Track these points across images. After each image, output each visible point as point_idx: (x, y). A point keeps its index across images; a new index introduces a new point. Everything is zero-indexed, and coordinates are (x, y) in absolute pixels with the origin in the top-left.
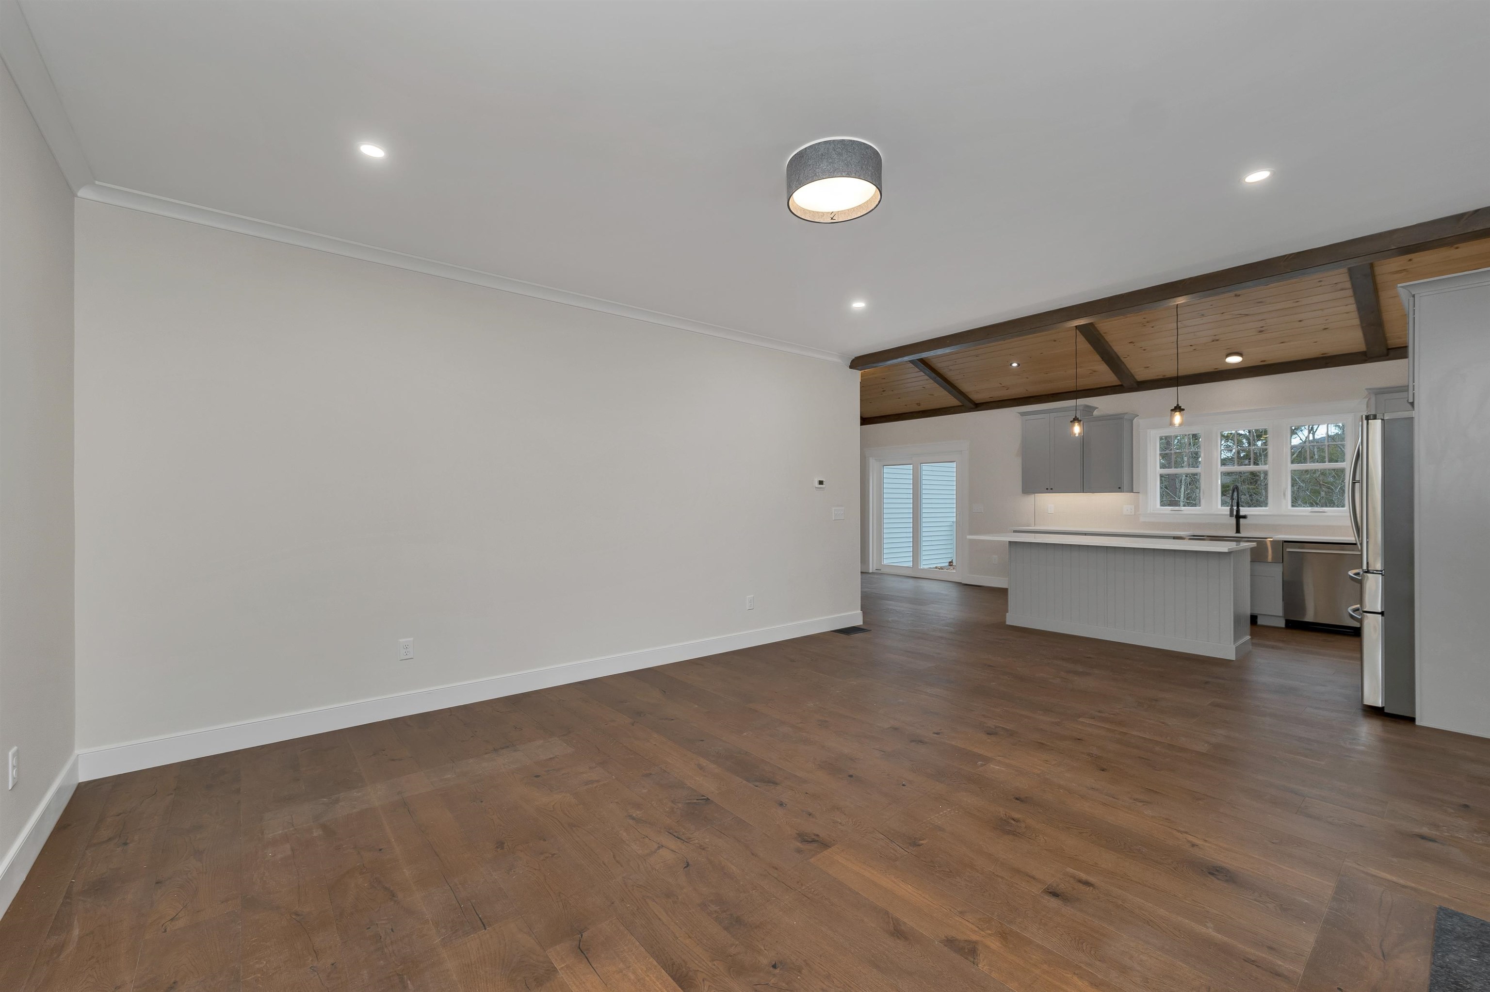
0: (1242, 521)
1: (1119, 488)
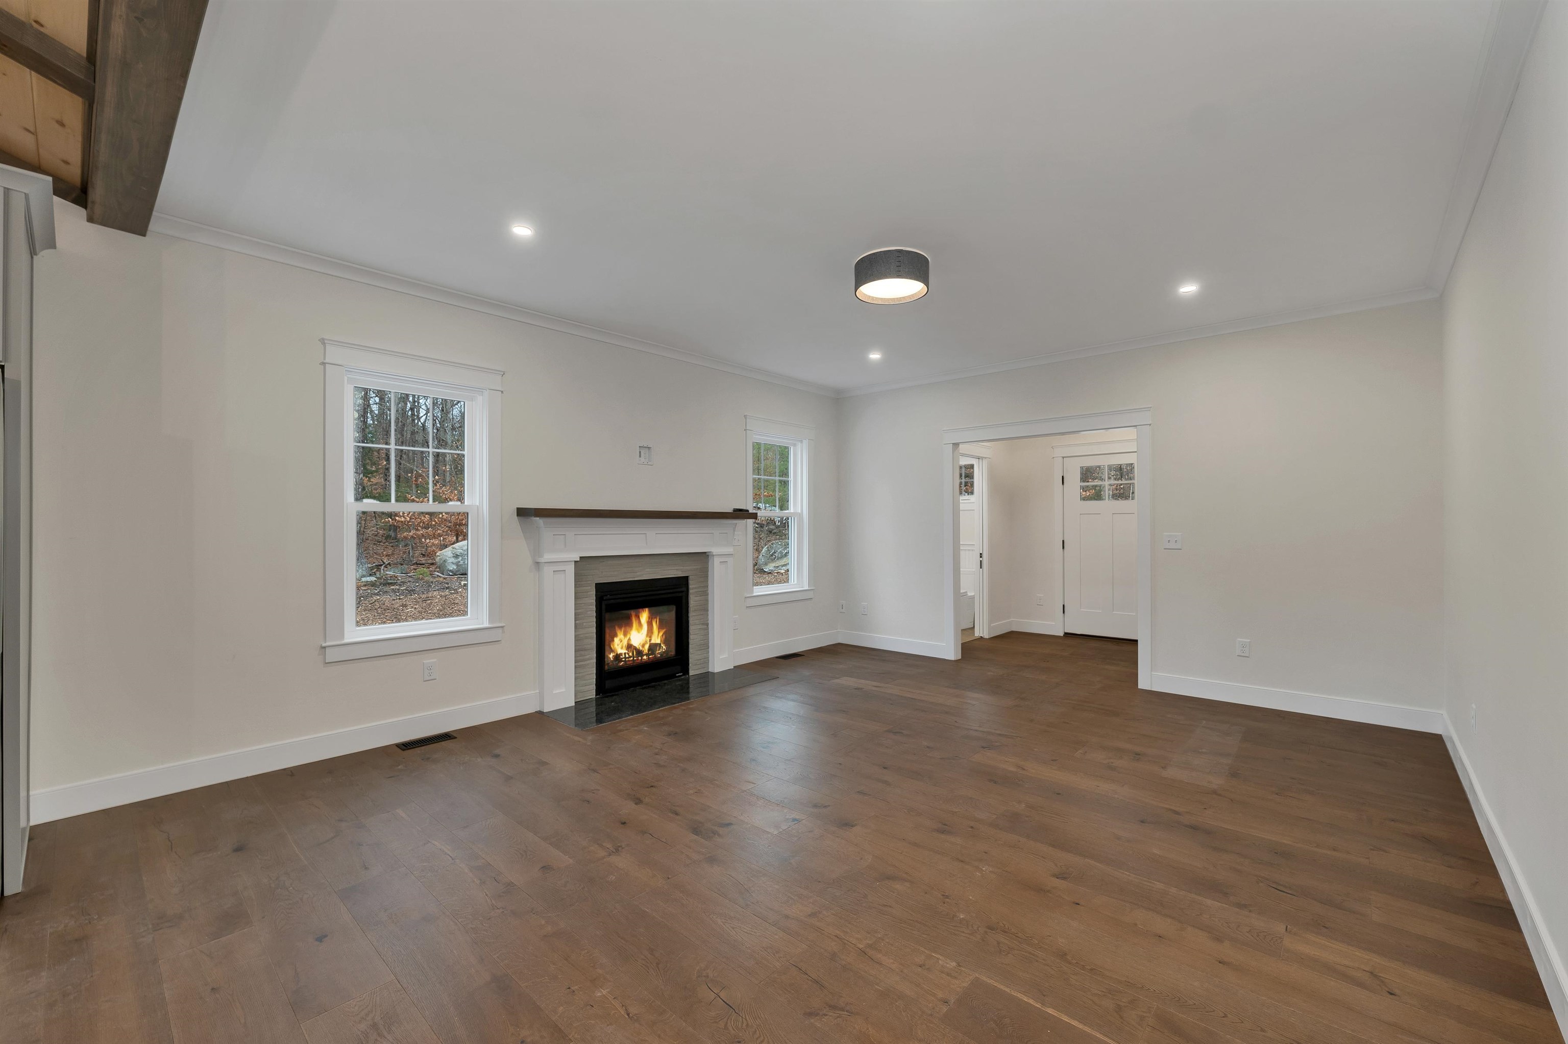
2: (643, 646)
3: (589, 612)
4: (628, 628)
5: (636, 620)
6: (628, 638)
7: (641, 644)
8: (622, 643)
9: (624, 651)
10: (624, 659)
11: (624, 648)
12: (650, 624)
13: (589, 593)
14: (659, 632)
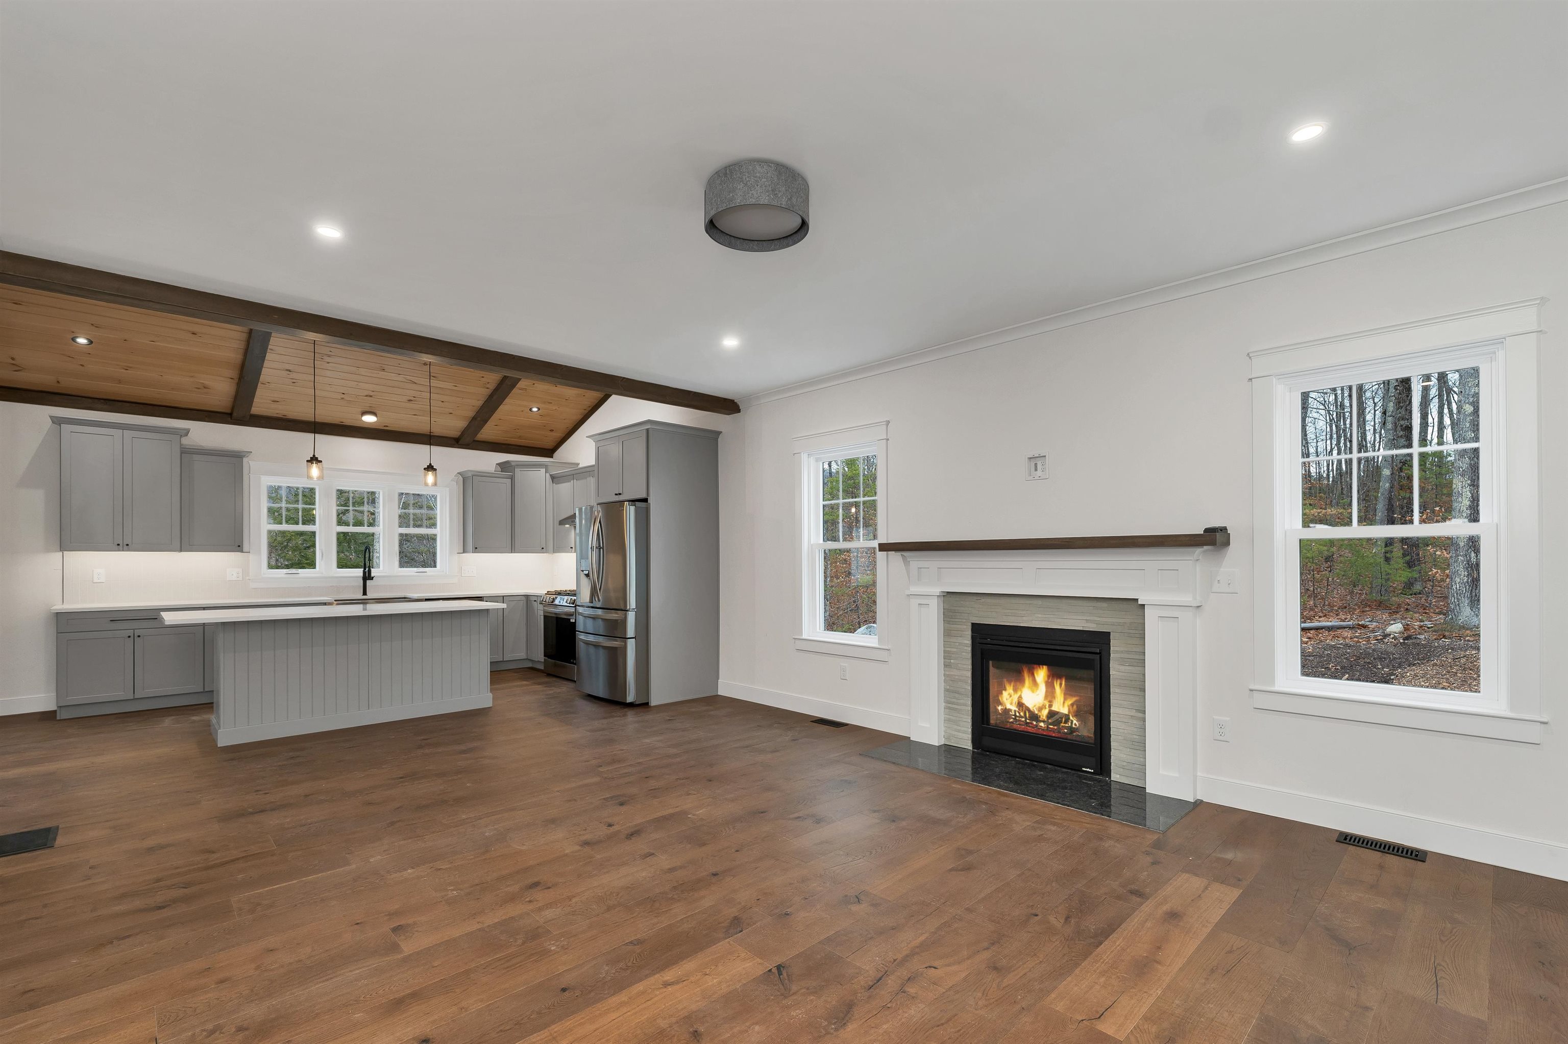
0: (368, 582)
1: (239, 546)
2: (1040, 709)
3: (964, 654)
4: (1018, 683)
5: (1029, 677)
6: (1018, 695)
7: (1037, 707)
8: (1011, 698)
9: (1014, 708)
10: (1014, 717)
11: (1014, 704)
12: (1050, 686)
13: (964, 632)
14: (1065, 699)
